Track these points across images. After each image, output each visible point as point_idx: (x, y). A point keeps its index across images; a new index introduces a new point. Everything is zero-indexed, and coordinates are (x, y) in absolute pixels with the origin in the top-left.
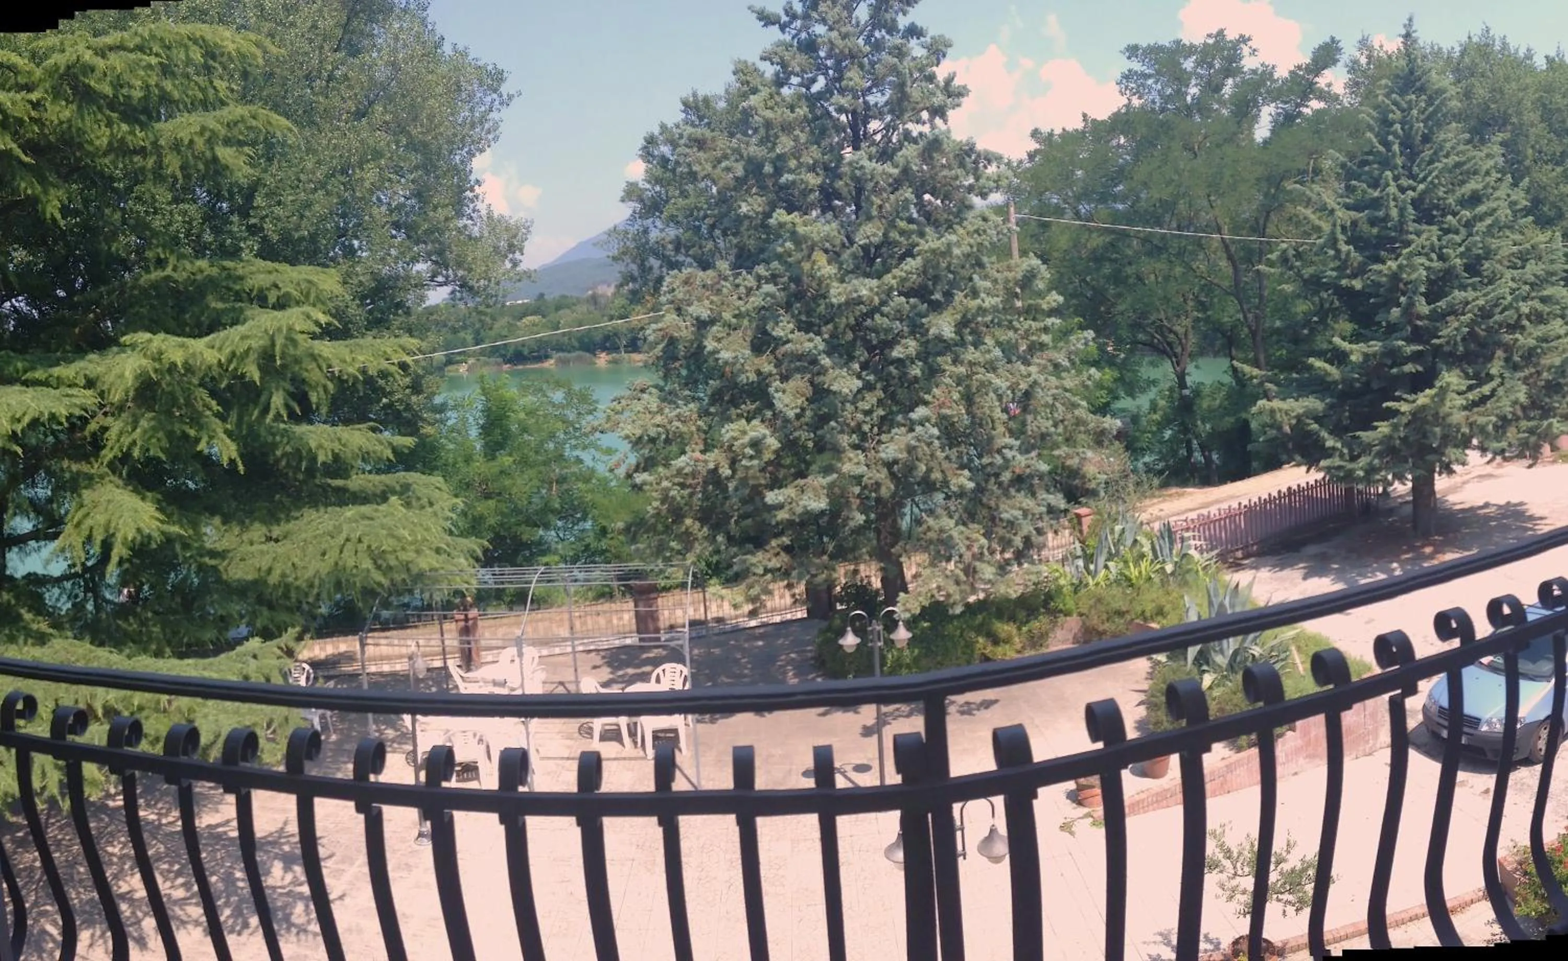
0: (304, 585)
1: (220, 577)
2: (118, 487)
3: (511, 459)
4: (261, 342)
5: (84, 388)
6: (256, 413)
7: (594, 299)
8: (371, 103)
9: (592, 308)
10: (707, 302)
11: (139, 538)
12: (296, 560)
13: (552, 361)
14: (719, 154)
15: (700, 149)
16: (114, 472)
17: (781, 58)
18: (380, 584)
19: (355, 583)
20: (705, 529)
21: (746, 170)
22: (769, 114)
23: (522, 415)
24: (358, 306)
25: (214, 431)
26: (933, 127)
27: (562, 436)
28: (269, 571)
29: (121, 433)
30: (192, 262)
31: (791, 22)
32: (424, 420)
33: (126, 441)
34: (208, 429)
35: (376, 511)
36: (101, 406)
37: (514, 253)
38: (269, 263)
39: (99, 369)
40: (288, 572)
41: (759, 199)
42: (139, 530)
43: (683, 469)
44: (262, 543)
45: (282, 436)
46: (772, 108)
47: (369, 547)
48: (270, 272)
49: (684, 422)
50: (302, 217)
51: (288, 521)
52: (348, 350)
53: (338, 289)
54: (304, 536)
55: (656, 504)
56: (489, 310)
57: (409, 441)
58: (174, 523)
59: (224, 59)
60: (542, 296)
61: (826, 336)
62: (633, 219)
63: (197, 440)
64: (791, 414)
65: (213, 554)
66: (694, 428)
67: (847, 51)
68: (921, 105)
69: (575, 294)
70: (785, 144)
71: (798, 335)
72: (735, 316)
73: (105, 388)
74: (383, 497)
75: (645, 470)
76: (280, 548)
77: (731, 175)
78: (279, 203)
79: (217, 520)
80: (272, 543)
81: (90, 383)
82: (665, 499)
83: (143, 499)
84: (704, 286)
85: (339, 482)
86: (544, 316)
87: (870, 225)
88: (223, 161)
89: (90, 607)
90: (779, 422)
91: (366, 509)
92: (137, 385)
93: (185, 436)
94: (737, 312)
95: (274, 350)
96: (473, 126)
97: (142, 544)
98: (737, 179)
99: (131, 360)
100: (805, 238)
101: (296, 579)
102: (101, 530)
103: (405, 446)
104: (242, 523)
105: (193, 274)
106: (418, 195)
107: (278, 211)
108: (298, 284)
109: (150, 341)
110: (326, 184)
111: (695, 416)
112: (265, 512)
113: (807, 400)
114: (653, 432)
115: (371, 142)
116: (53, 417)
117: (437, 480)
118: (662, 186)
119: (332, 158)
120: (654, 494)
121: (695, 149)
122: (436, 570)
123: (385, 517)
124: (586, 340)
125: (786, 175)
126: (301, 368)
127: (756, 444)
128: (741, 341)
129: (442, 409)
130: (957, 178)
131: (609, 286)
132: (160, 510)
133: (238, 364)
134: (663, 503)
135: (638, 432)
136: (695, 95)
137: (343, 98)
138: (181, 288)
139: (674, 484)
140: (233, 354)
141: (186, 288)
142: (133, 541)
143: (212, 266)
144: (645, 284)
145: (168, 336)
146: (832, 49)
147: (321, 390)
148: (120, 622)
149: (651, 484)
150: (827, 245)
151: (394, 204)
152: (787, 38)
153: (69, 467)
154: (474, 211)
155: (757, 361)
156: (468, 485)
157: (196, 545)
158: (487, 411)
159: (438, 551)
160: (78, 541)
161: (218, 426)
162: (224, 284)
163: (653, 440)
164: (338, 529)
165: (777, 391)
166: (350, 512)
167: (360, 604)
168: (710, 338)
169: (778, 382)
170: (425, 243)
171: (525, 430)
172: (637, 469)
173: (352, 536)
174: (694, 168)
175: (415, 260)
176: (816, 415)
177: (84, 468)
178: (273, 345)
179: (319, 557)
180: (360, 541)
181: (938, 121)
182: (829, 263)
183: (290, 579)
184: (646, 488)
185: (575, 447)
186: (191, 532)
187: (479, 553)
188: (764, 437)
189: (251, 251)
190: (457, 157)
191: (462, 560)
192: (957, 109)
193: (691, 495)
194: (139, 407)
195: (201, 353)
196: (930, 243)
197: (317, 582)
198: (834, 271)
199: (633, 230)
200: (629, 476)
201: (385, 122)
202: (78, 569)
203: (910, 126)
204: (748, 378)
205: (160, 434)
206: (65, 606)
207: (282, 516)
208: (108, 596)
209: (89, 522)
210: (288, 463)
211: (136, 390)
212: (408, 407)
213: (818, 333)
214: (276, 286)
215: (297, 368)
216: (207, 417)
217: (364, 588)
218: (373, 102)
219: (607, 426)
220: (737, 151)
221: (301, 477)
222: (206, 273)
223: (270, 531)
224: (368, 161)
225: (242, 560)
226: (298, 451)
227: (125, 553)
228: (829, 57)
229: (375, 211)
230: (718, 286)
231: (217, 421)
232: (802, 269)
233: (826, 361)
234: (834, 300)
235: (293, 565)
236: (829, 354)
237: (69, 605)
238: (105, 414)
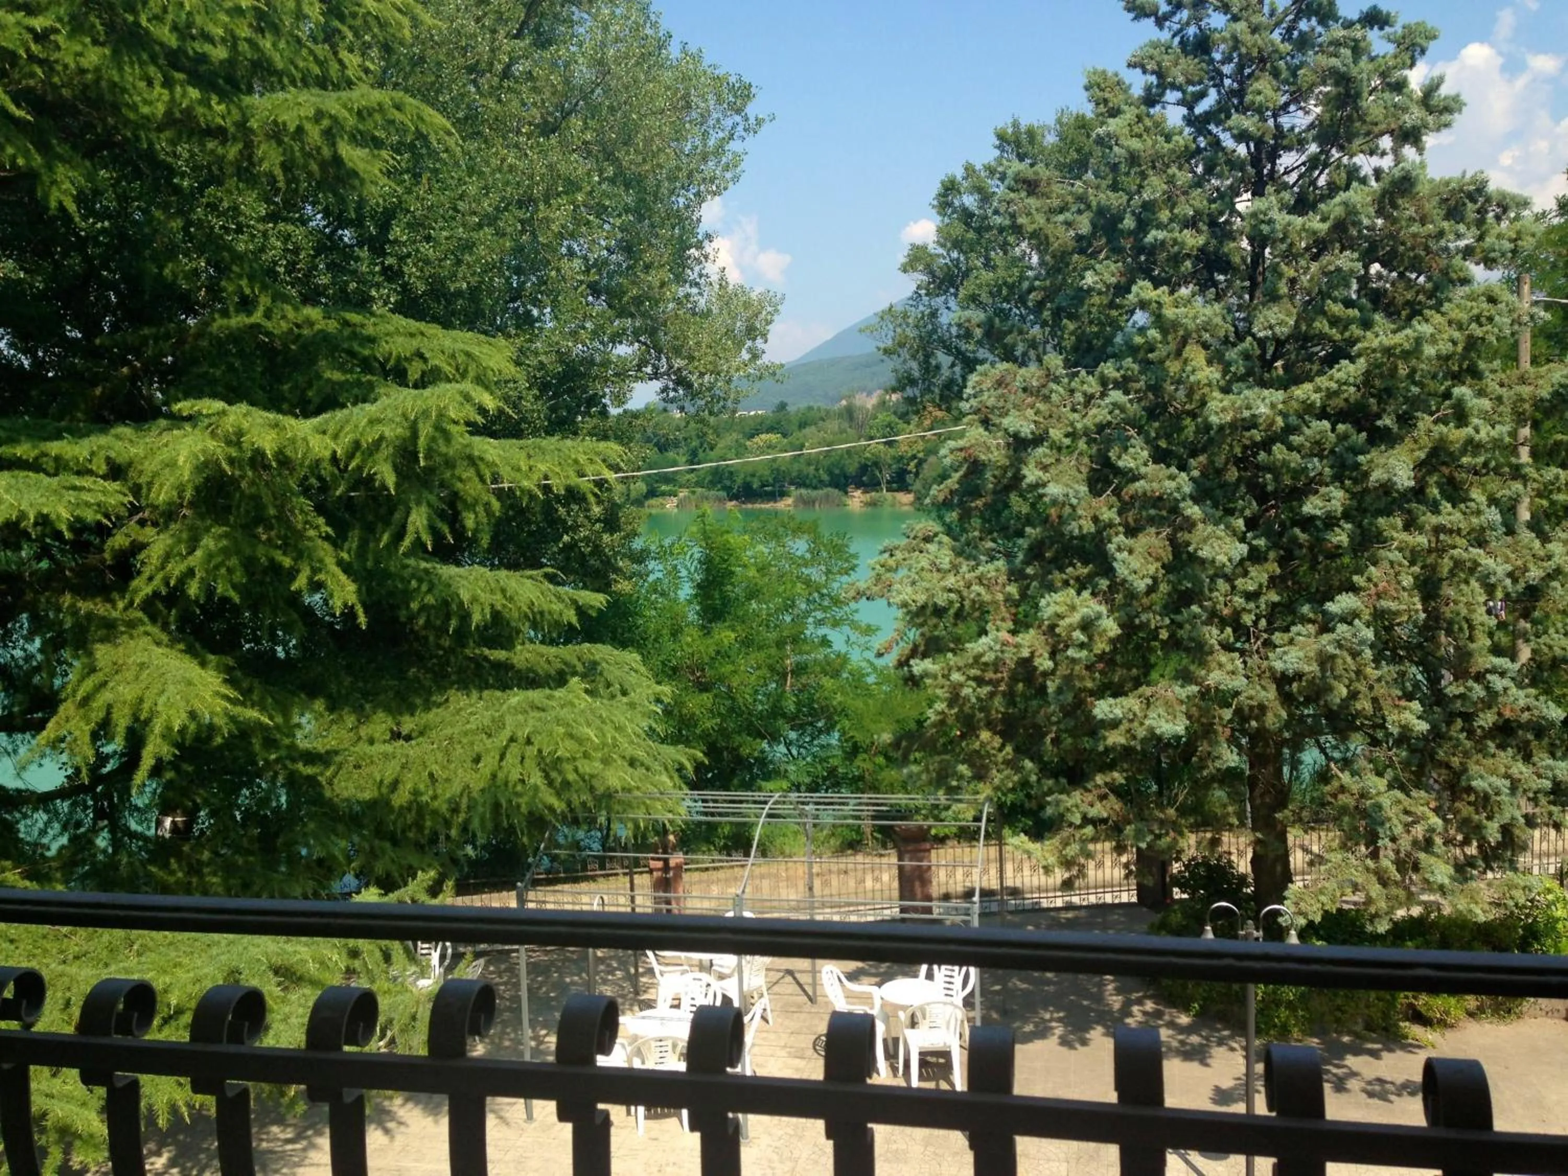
0: (444, 808)
1: (321, 795)
2: (158, 644)
3: (733, 635)
4: (399, 430)
5: (104, 477)
6: (386, 538)
7: (849, 413)
8: (566, 115)
9: (846, 425)
10: (1030, 412)
11: (192, 727)
12: (435, 768)
13: (790, 501)
14: (1056, 203)
15: (1030, 193)
16: (153, 619)
17: (1159, 64)
18: (551, 809)
19: (519, 806)
20: (1009, 749)
21: (1094, 225)
22: (1135, 144)
23: (752, 572)
24: (537, 398)
25: (321, 561)
26: (1398, 160)
27: (803, 606)
28: (395, 785)
29: (167, 557)
30: (296, 309)
31: (1173, 13)
32: (617, 570)
33: (176, 569)
34: (310, 558)
35: (549, 697)
36: (134, 510)
37: (754, 339)
38: (411, 321)
39: (133, 450)
40: (422, 787)
41: (1113, 267)
42: (193, 715)
43: (981, 655)
44: (385, 741)
45: (420, 581)
46: (1139, 136)
47: (540, 751)
48: (412, 335)
49: (988, 587)
50: (459, 262)
51: (427, 709)
52: (523, 454)
53: (511, 370)
54: (448, 731)
55: (940, 706)
56: (712, 420)
57: (596, 600)
58: (253, 706)
59: (359, 22)
60: (782, 406)
61: (1196, 473)
62: (917, 296)
63: (292, 574)
64: (1141, 585)
65: (311, 757)
66: (1000, 597)
67: (1255, 53)
68: (1383, 127)
69: (823, 405)
70: (1155, 187)
71: (1151, 468)
72: (1067, 435)
73: (143, 480)
74: (560, 680)
75: (924, 656)
76: (412, 750)
77: (1072, 233)
78: (428, 239)
79: (319, 705)
80: (402, 742)
81: (116, 471)
82: (954, 699)
83: (203, 664)
84: (1025, 390)
85: (499, 655)
86: (785, 435)
87: (1276, 309)
88: (350, 164)
89: (102, 841)
90: (1119, 597)
91: (535, 695)
92: (199, 480)
93: (275, 568)
94: (1070, 429)
95: (415, 444)
96: (705, 158)
97: (197, 738)
98: (1079, 238)
99: (188, 441)
100: (1175, 325)
101: (435, 797)
102: (127, 711)
103: (592, 607)
104: (359, 710)
105: (298, 326)
106: (628, 249)
107: (426, 249)
108: (453, 356)
109: (224, 413)
110: (496, 218)
111: (1003, 579)
112: (391, 694)
113: (1163, 567)
114: (941, 600)
115: (562, 168)
116: (43, 520)
117: (632, 657)
118: (961, 251)
119: (507, 183)
120: (939, 692)
121: (1023, 194)
122: (629, 791)
123: (562, 707)
124: (837, 472)
125: (1154, 232)
126: (453, 475)
127: (1087, 625)
128: (1074, 472)
129: (640, 558)
130: (1441, 234)
131: (869, 394)
132: (231, 682)
133: (364, 461)
134: (950, 706)
135: (921, 598)
136: (1016, 125)
137: (524, 104)
138: (278, 344)
139: (969, 678)
140: (357, 445)
141: (285, 345)
142: (183, 730)
143: (327, 317)
144: (928, 390)
145: (254, 409)
146: (1235, 48)
147: (480, 509)
148: (153, 869)
149: (935, 677)
150: (1206, 336)
151: (592, 257)
152: (1165, 36)
153: (73, 605)
154: (701, 276)
155: (1095, 502)
156: (675, 670)
157: (287, 741)
158: (707, 563)
159: (632, 763)
160: (81, 730)
161: (327, 554)
162: (345, 346)
163: (939, 612)
164: (499, 723)
165: (1119, 549)
166: (517, 697)
167: (525, 840)
168: (1032, 465)
169: (1121, 537)
170: (632, 316)
171: (753, 593)
172: (914, 653)
173: (520, 734)
174: (1021, 220)
175: (616, 338)
176: (1175, 589)
177: (100, 608)
178: (415, 435)
179: (468, 764)
180: (529, 742)
181: (1409, 151)
182: (1210, 362)
183: (425, 798)
184: (928, 681)
185: (820, 623)
186: (279, 720)
187: (689, 766)
188: (1099, 616)
189: (386, 303)
190: (681, 200)
191: (665, 778)
192: (1445, 132)
193: (992, 695)
194: (202, 517)
195: (305, 439)
196: (1382, 338)
197: (464, 802)
198: (1218, 375)
199: (914, 313)
200: (903, 663)
201: (585, 143)
202: (85, 778)
203: (1359, 159)
204: (1080, 527)
205: (233, 562)
206: (56, 842)
207: (418, 701)
208: (133, 826)
209: (106, 696)
210: (428, 621)
211: (197, 489)
212: (597, 550)
213: (1183, 467)
214: (421, 356)
215: (448, 475)
216: (310, 539)
217: (531, 813)
218: (569, 113)
219: (875, 589)
220: (1081, 199)
221: (446, 642)
222: (317, 327)
223: (398, 724)
224: (559, 195)
225: (357, 767)
226: (446, 603)
227: (167, 751)
228: (1227, 60)
229: (565, 264)
230: (1045, 391)
231: (326, 545)
232: (1166, 370)
233: (1193, 511)
234: (1214, 419)
235: (431, 775)
236: (1196, 500)
237: (64, 840)
238: (142, 523)
